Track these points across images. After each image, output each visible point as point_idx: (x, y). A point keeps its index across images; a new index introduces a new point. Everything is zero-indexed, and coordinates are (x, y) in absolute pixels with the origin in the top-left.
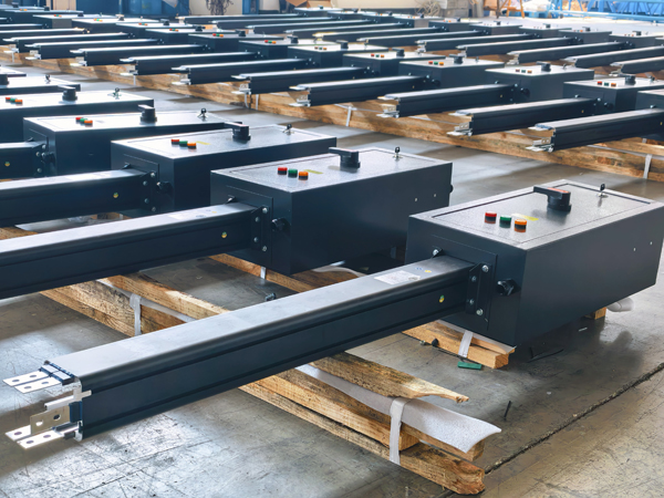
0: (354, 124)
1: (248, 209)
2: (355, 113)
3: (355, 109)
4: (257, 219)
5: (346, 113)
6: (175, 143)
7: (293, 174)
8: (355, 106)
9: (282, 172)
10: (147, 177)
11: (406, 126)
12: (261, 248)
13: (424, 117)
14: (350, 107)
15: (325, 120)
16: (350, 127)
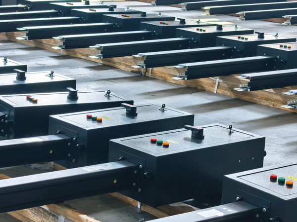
0: (220, 91)
1: (131, 165)
2: (221, 84)
3: (221, 81)
4: (135, 172)
5: (215, 84)
6: (89, 117)
7: (160, 144)
8: (221, 79)
9: (153, 142)
10: (71, 140)
11: (257, 96)
12: (138, 189)
13: (271, 90)
14: (217, 79)
15: (199, 88)
16: (217, 94)
